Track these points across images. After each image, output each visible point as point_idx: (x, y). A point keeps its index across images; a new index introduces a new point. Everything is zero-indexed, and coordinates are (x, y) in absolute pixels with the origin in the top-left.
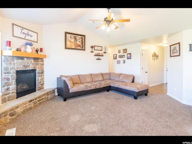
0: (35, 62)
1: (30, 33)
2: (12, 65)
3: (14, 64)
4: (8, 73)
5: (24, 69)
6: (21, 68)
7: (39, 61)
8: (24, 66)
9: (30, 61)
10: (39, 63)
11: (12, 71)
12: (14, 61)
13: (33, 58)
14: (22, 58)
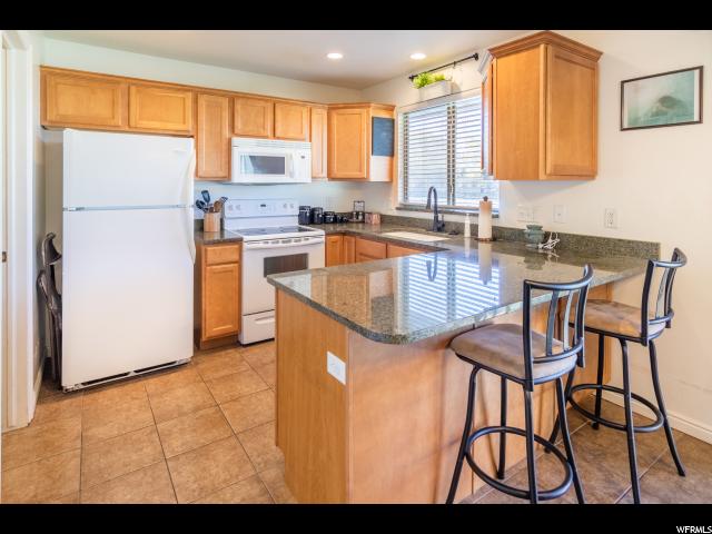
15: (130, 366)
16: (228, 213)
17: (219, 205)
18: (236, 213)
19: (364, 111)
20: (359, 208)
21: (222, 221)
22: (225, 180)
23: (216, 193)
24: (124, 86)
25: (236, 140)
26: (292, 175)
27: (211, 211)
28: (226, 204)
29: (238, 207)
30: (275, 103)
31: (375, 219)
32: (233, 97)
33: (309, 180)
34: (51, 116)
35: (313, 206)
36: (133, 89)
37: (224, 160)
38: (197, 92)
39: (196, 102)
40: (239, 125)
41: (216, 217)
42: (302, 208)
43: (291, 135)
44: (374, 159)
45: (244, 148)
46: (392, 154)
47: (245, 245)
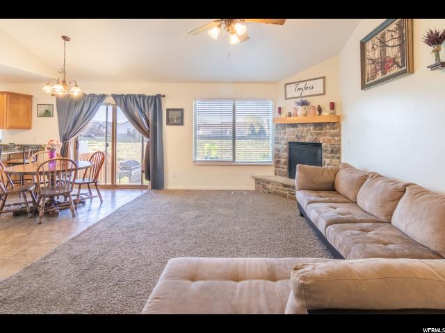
0: (316, 130)
1: (309, 84)
2: (282, 135)
3: (284, 133)
4: (278, 143)
5: (296, 140)
6: (293, 139)
7: (327, 129)
8: (297, 136)
9: (306, 129)
10: (327, 131)
11: (282, 142)
12: (285, 129)
13: (313, 123)
14: (294, 125)
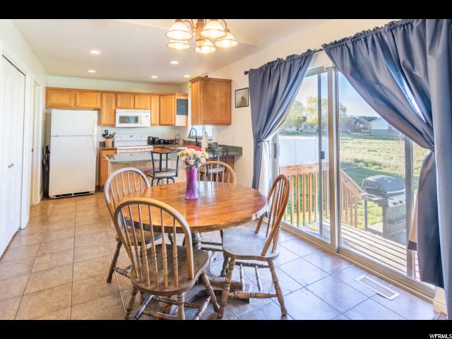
15: (72, 192)
16: (116, 139)
17: (112, 136)
18: (119, 139)
19: (173, 97)
20: (178, 137)
21: (113, 142)
22: (113, 125)
23: (111, 131)
24: (74, 92)
25: (117, 110)
26: (141, 123)
27: (108, 138)
28: (115, 135)
29: (120, 137)
30: (135, 94)
31: (181, 142)
32: (116, 93)
33: (149, 125)
34: (49, 104)
35: (154, 137)
36: (78, 93)
37: (113, 118)
38: (102, 92)
39: (101, 96)
40: (119, 104)
41: (110, 140)
42: (149, 137)
43: (142, 107)
44: (177, 116)
45: (121, 113)
46: (187, 114)
47: (118, 151)
